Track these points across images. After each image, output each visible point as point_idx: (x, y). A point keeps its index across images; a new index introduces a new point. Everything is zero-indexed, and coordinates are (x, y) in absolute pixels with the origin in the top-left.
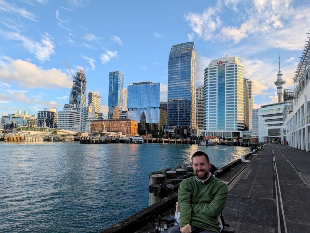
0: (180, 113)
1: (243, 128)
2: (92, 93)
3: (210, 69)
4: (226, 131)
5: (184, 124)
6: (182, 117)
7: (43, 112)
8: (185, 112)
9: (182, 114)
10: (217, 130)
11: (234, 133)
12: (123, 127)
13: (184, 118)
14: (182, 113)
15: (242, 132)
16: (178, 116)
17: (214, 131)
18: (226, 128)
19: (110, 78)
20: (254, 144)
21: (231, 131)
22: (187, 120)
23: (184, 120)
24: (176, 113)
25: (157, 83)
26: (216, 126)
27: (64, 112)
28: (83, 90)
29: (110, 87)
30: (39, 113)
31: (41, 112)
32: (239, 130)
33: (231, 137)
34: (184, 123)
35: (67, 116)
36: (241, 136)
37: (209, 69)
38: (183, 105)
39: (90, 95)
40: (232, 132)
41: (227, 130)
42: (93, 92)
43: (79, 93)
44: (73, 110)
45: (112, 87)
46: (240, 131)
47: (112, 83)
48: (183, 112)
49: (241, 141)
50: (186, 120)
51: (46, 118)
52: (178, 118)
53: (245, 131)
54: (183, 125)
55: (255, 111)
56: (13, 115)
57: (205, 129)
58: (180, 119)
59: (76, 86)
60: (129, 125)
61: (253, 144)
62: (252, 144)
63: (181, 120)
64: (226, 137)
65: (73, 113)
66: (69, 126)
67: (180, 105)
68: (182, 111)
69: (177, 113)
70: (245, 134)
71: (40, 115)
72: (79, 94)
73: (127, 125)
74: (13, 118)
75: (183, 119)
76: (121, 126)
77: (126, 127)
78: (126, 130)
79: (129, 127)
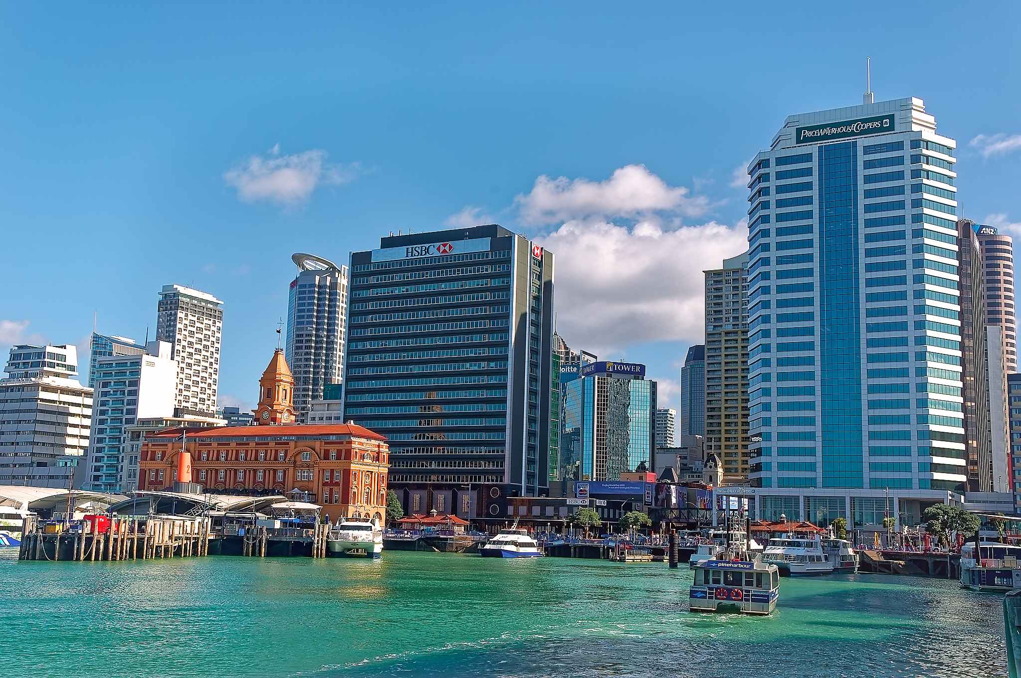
1: (961, 478)
2: (178, 294)
3: (780, 161)
4: (866, 492)
10: (819, 484)
12: (308, 467)
15: (957, 497)
17: (801, 493)
18: (867, 475)
21: (896, 494)
26: (812, 467)
27: (7, 388)
32: (937, 485)
37: (773, 163)
39: (170, 302)
40: (902, 501)
41: (874, 485)
44: (57, 375)
46: (946, 495)
57: (759, 483)
60: (338, 458)
65: (57, 390)
66: (31, 464)
73: (327, 457)
76: (299, 463)
77: (323, 466)
78: (325, 484)
79: (339, 466)
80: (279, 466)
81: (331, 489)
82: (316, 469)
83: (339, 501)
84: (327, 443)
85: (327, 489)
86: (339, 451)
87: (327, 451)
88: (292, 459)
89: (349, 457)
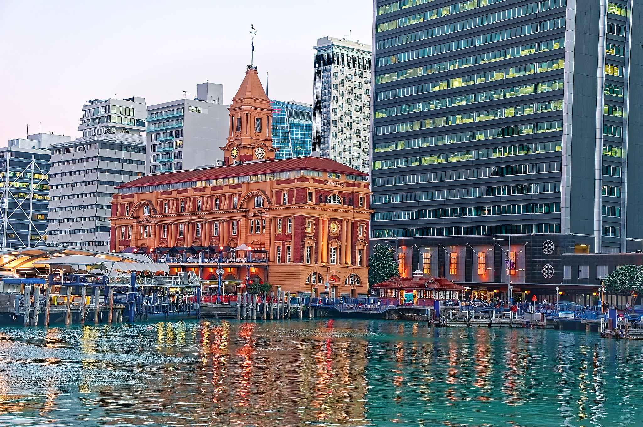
12: (261, 215)
60: (291, 201)
76: (252, 211)
77: (274, 214)
78: (277, 237)
79: (291, 213)
80: (232, 217)
81: (283, 244)
82: (267, 218)
83: (292, 260)
84: (279, 182)
85: (279, 244)
86: (291, 192)
87: (279, 193)
88: (245, 207)
89: (302, 200)
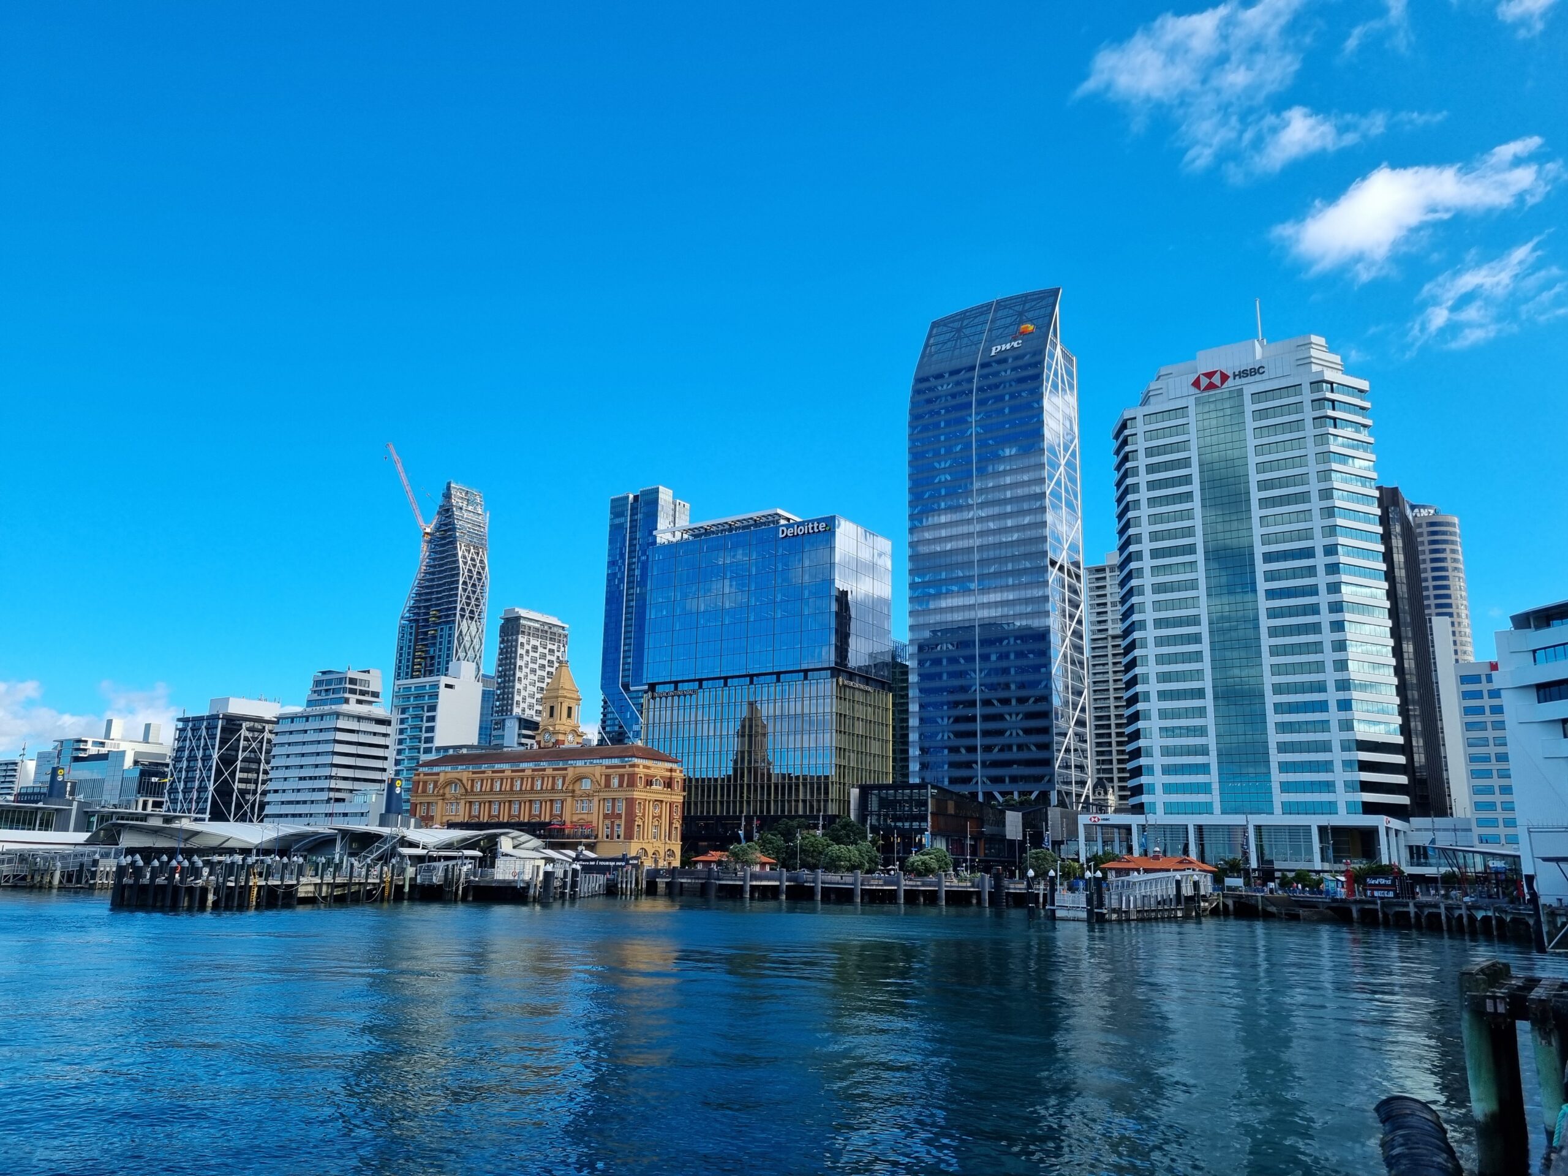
0: (990, 710)
1: (1404, 800)
2: (518, 618)
3: (1149, 418)
4: (1278, 818)
5: (1014, 779)
6: (1000, 733)
7: (201, 719)
8: (1021, 701)
9: (1000, 717)
10: (1216, 810)
11: (1337, 831)
12: (589, 796)
13: (1014, 740)
14: (998, 708)
15: (1396, 823)
16: (978, 726)
17: (1191, 821)
18: (1279, 798)
19: (616, 530)
20: (1486, 919)
21: (1315, 821)
22: (1035, 754)
23: (1015, 754)
24: (961, 711)
25: (819, 521)
26: (1206, 788)
27: (307, 718)
28: (468, 598)
29: (611, 578)
30: (180, 725)
31: (195, 719)
32: (1370, 808)
33: (1318, 865)
34: (1016, 770)
35: (319, 742)
36: (1391, 852)
38: (1004, 656)
39: (511, 627)
40: (1322, 830)
41: (1289, 808)
42: (523, 613)
43: (447, 616)
44: (359, 702)
45: (621, 580)
46: (1381, 821)
47: (622, 555)
48: (1006, 702)
49: (1381, 893)
50: (1024, 755)
51: (215, 756)
52: (979, 741)
53: (1416, 821)
54: (1007, 787)
55: (1476, 679)
56: (79, 741)
57: (1139, 809)
58: (988, 749)
59: (432, 580)
60: (621, 785)
61: (1479, 915)
62: (1472, 918)
63: (995, 755)
64: (1277, 865)
65: (360, 718)
66: (329, 800)
67: (985, 658)
68: (1003, 694)
69: (969, 712)
70: (1422, 839)
71: (185, 740)
72: (447, 623)
73: (608, 784)
74: (77, 759)
75: (1009, 747)
76: (578, 792)
77: (603, 795)
78: (606, 816)
79: (621, 795)
80: (556, 796)
81: (612, 823)
82: (596, 799)
83: (622, 836)
84: (608, 767)
85: (608, 822)
86: (621, 776)
87: (608, 777)
88: (570, 788)
89: (632, 784)
